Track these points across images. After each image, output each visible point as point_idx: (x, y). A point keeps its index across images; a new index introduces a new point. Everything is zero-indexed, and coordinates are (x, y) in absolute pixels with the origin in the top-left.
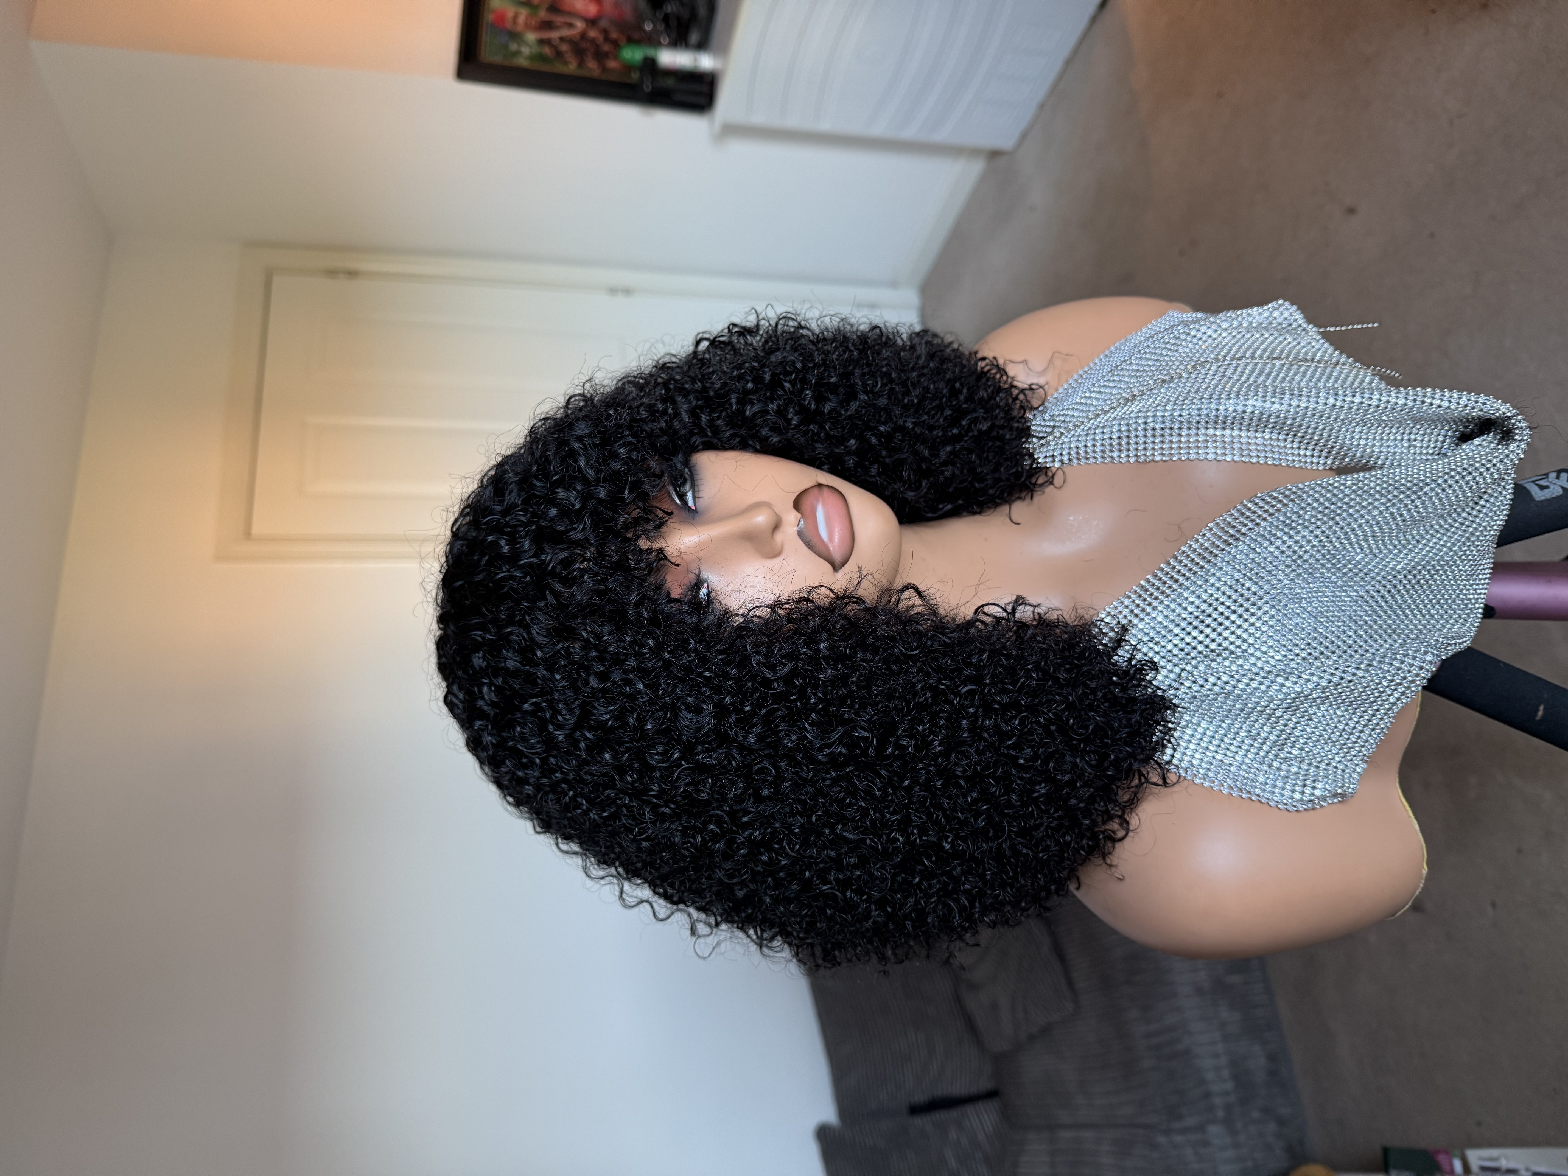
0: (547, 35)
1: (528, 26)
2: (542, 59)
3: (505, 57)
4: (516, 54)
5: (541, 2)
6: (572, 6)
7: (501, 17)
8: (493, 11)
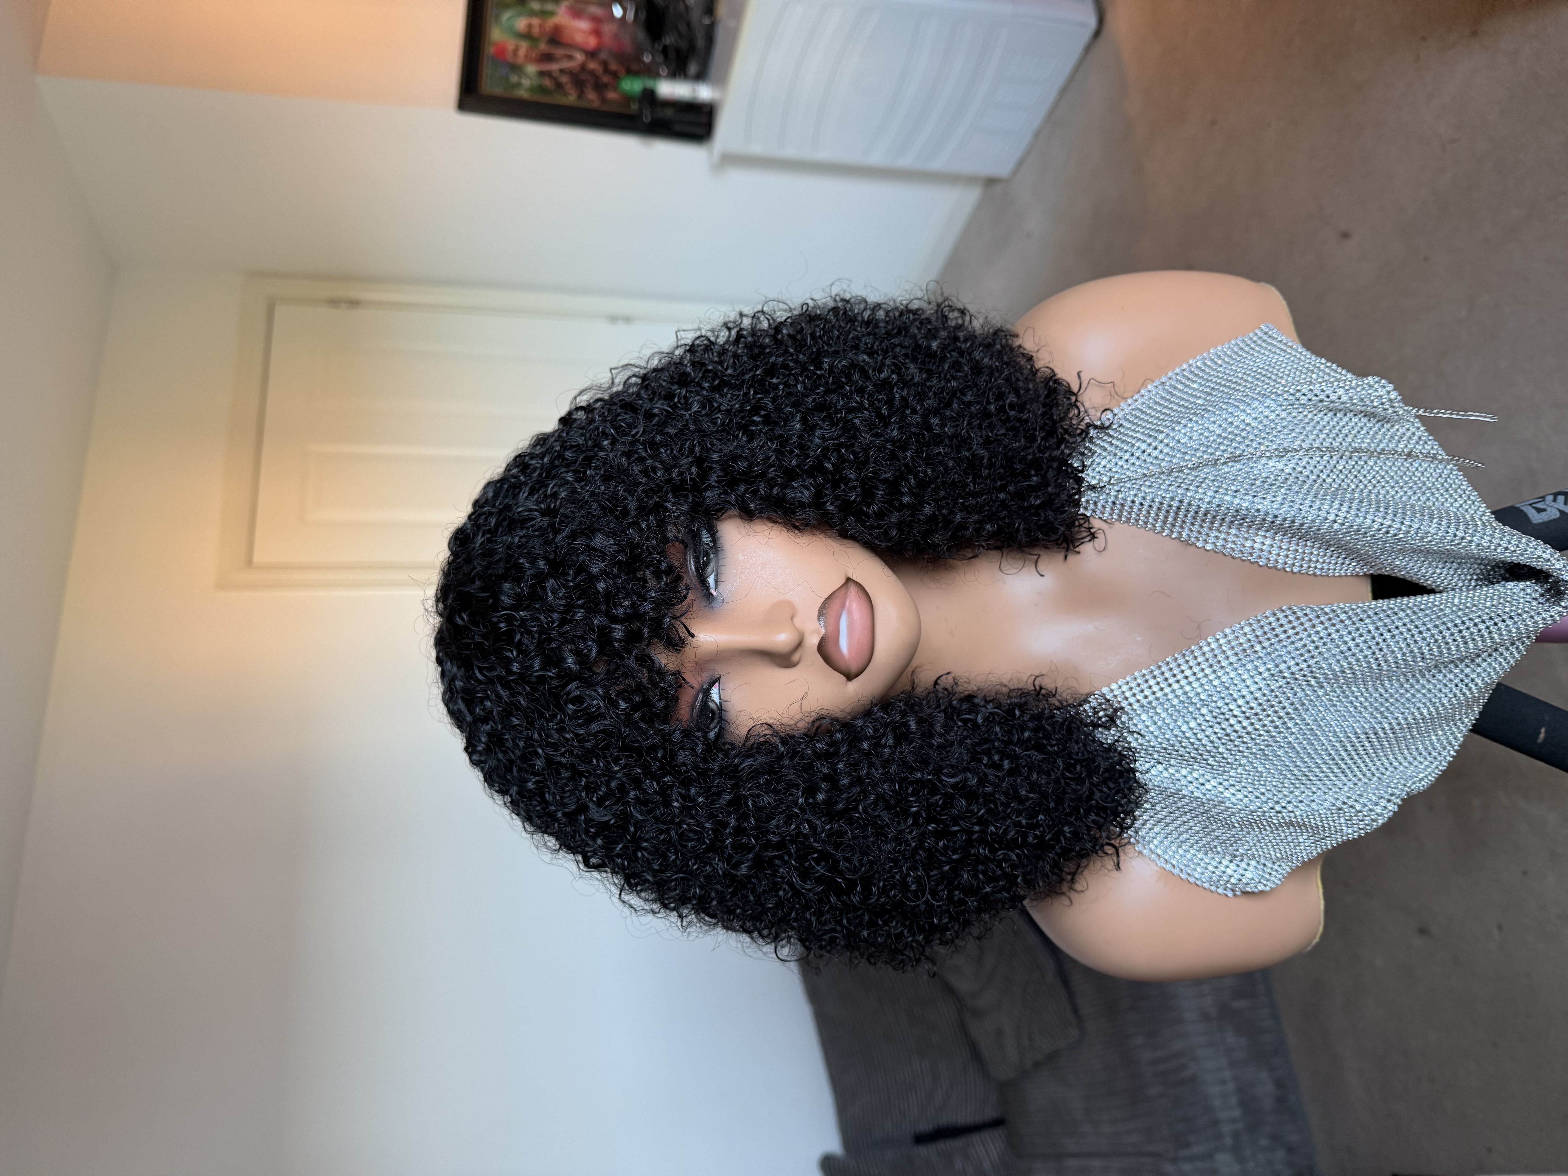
0: (547, 67)
1: (528, 59)
2: (542, 90)
3: (505, 89)
4: (517, 86)
5: (541, 33)
6: (572, 37)
7: (501, 50)
8: (494, 44)
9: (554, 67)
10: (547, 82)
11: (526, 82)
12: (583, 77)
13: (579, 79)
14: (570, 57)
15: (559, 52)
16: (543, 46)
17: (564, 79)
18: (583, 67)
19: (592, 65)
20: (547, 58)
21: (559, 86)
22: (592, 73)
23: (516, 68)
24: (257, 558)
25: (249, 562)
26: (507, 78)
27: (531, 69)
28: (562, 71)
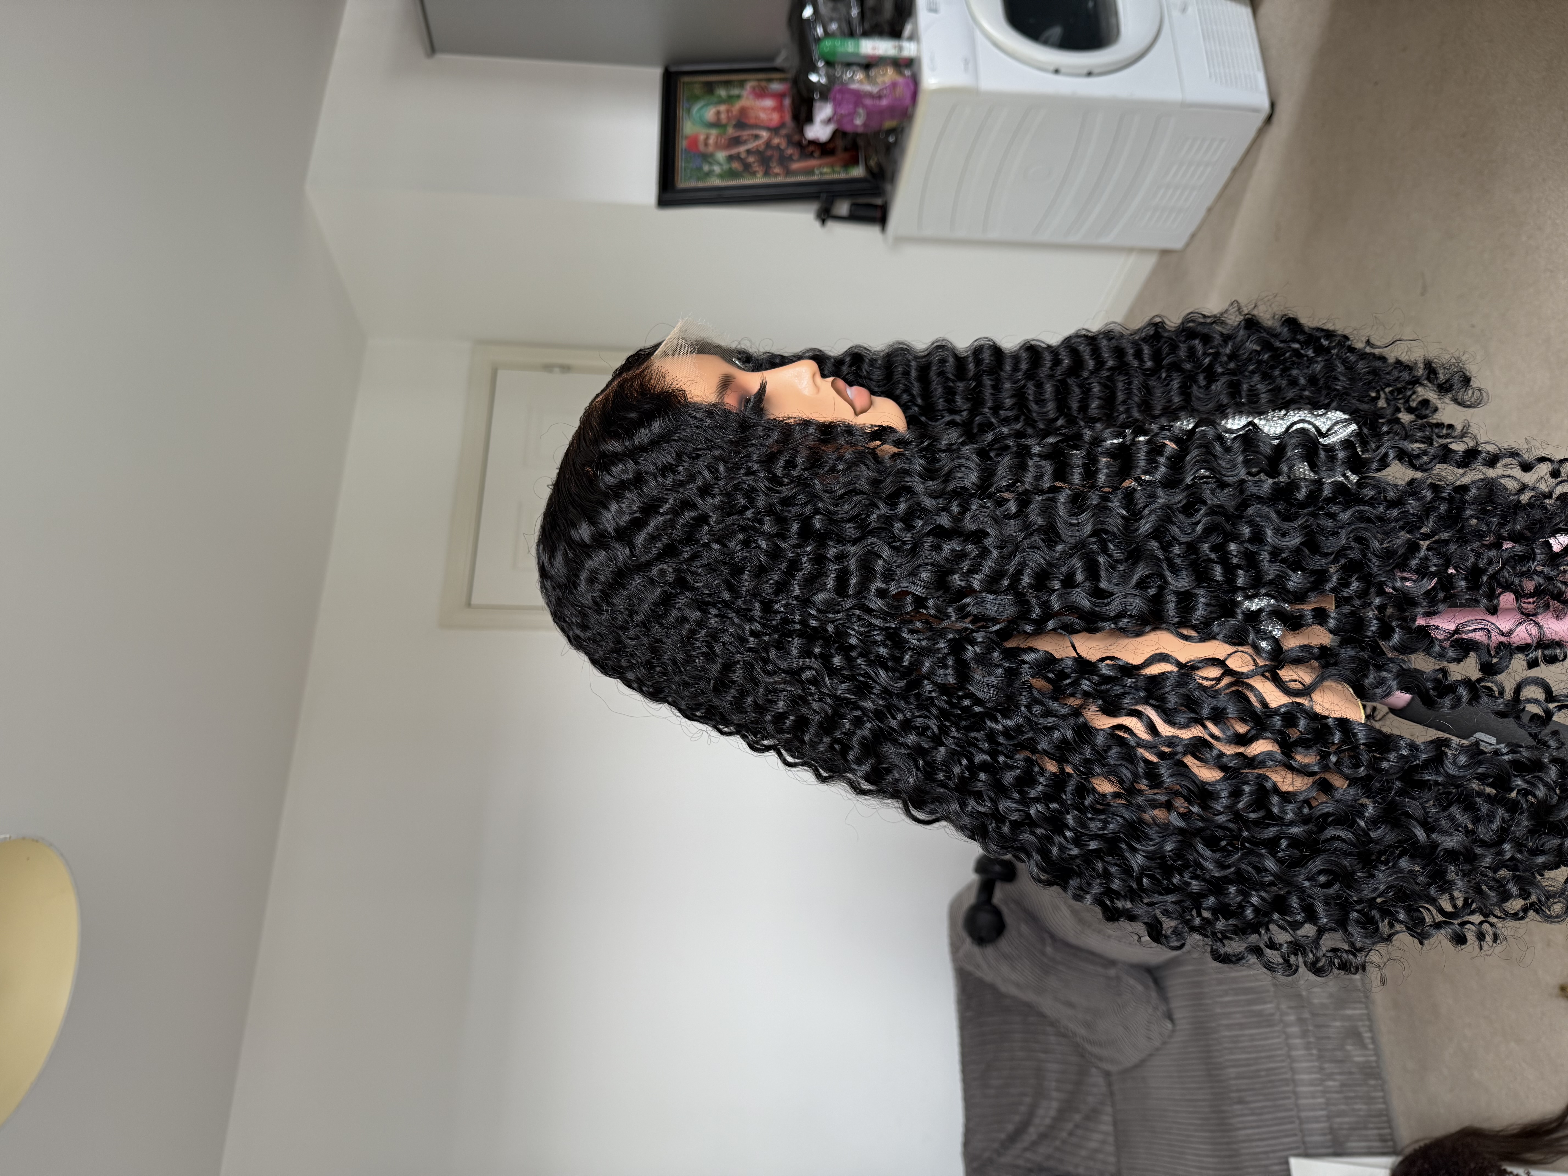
2: (732, 174)
3: (699, 179)
4: (709, 174)
5: (729, 118)
6: (757, 118)
7: (694, 141)
8: (687, 137)
10: (736, 165)
11: (717, 169)
13: (764, 158)
21: (747, 167)
22: (778, 147)
24: (475, 600)
25: (469, 604)
26: (700, 169)
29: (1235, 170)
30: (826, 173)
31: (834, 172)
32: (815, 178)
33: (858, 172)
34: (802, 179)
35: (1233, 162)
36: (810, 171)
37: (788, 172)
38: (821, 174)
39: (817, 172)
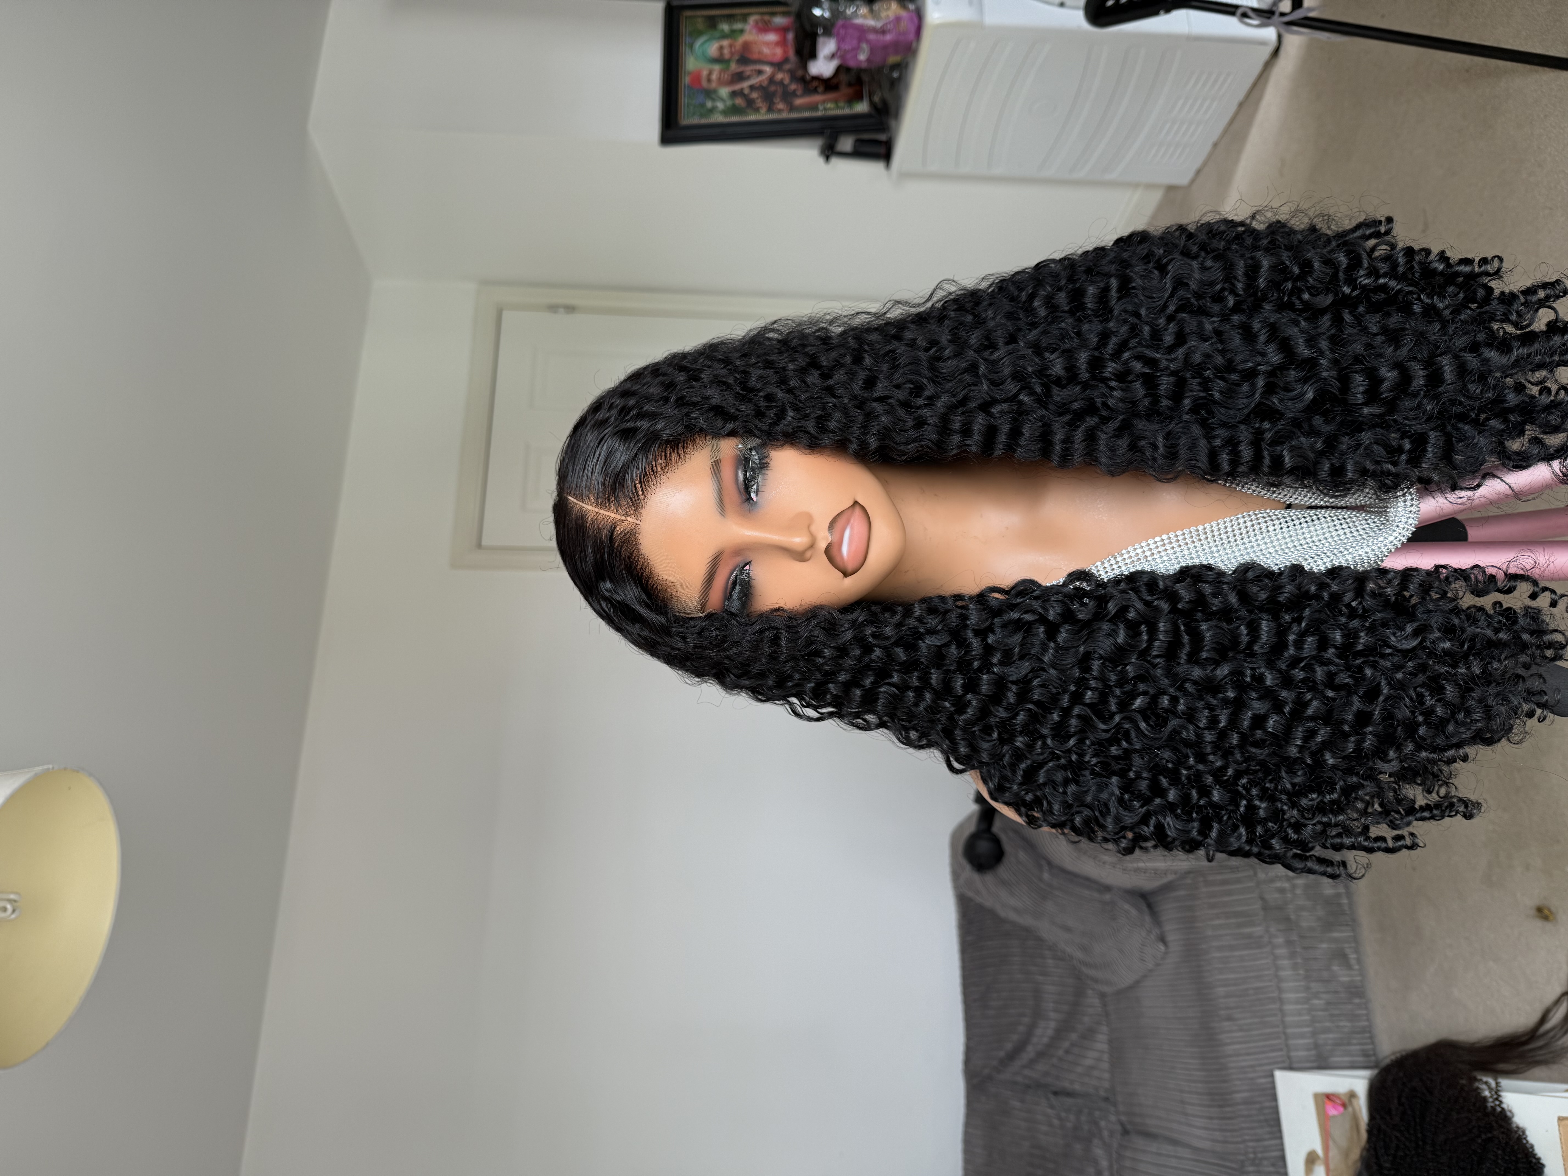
0: (737, 87)
1: (721, 83)
2: (734, 110)
3: (702, 116)
4: (712, 111)
5: (732, 54)
6: (760, 53)
7: (696, 77)
8: (689, 73)
9: (745, 85)
10: (739, 101)
11: (720, 105)
12: (772, 88)
13: (768, 93)
14: (760, 72)
15: (748, 69)
16: (734, 67)
17: (754, 95)
18: (771, 80)
19: (779, 76)
20: (739, 77)
21: (750, 103)
22: (781, 82)
23: (710, 94)
24: (485, 542)
25: (479, 546)
26: (703, 105)
27: (724, 92)
28: (752, 88)
29: (1241, 105)
30: (830, 109)
31: (838, 107)
32: (819, 114)
33: (862, 107)
34: (806, 114)
35: (1240, 95)
36: (814, 107)
37: (792, 108)
38: (825, 109)
39: (821, 107)
